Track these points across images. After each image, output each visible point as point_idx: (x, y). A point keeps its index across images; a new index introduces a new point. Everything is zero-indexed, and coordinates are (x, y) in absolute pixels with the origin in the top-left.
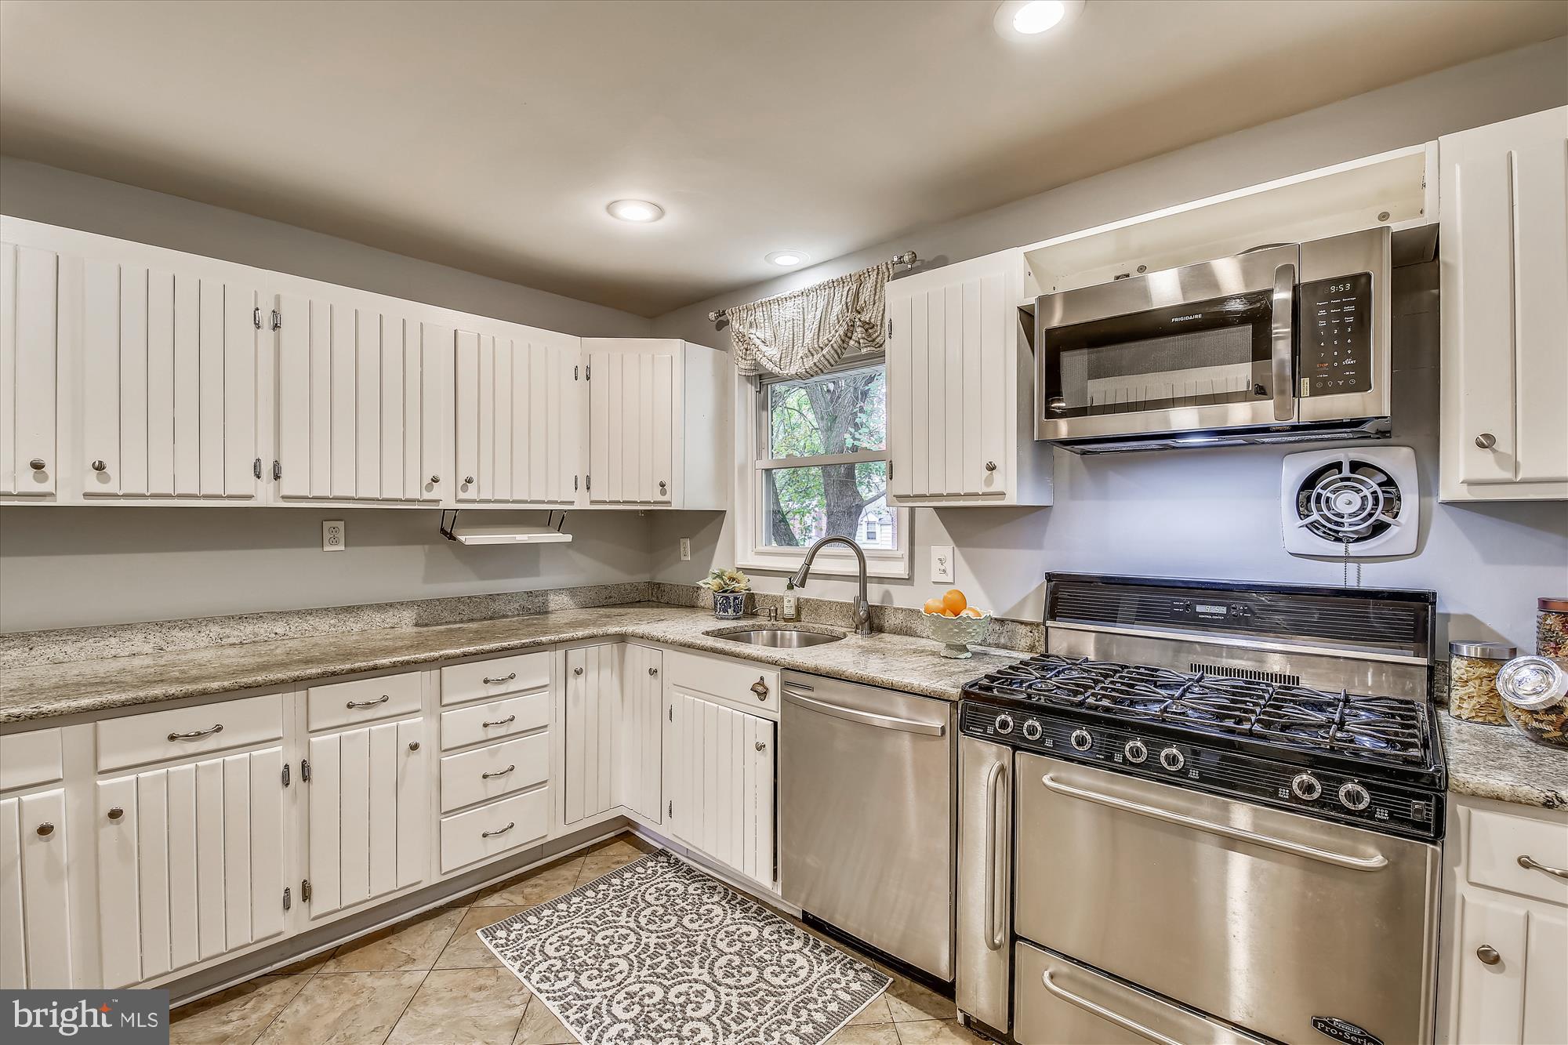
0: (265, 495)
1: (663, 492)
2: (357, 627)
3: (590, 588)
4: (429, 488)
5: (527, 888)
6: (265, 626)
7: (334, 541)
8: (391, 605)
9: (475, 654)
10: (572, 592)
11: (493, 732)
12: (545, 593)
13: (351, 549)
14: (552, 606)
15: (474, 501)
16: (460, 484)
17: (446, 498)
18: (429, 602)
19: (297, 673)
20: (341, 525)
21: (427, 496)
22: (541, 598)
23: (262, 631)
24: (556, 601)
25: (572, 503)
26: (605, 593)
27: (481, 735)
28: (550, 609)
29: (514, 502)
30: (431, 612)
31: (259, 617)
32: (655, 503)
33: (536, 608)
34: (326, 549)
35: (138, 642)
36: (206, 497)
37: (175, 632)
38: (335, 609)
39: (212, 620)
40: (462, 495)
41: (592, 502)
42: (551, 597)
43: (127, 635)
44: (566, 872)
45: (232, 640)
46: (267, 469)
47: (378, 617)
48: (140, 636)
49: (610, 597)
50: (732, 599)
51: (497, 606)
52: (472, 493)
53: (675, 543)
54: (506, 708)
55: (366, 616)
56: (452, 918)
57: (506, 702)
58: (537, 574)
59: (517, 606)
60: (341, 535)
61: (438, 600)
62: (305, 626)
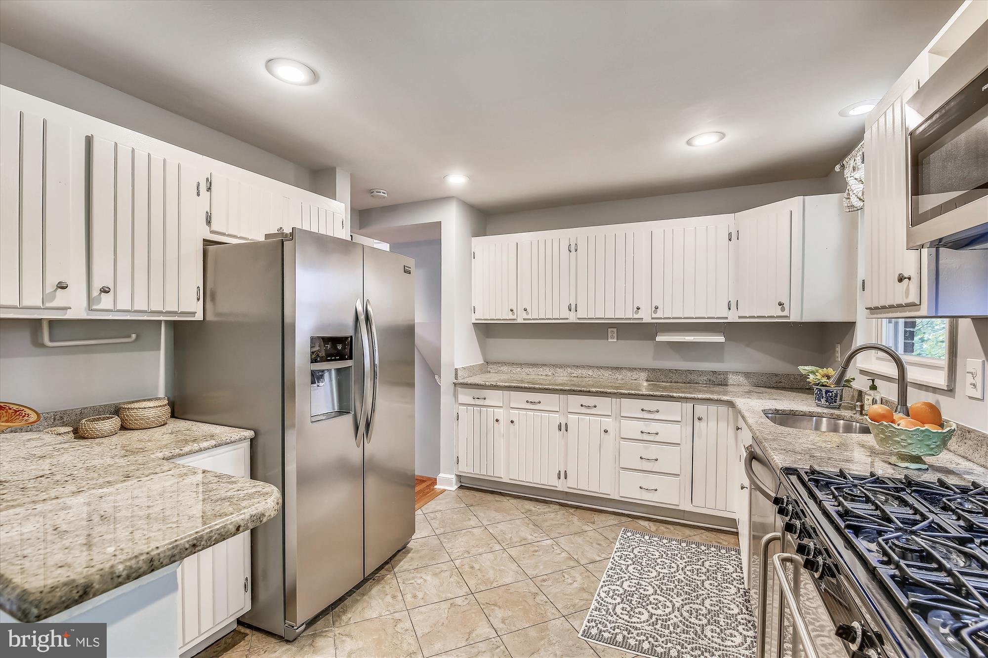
0: (572, 318)
1: (783, 310)
2: (620, 377)
3: (762, 374)
4: (637, 313)
5: (662, 528)
6: (585, 371)
7: (612, 338)
8: (635, 369)
9: (634, 395)
10: (747, 375)
11: (646, 437)
12: (726, 373)
13: (620, 341)
14: (730, 382)
15: (661, 318)
16: (653, 310)
17: (646, 316)
18: (654, 370)
19: (562, 388)
20: (615, 330)
21: (636, 316)
22: (722, 376)
23: (584, 373)
24: (732, 379)
25: (727, 318)
26: (775, 379)
27: (640, 436)
28: (729, 383)
29: (685, 318)
30: (656, 375)
31: (583, 367)
32: (778, 317)
33: (719, 381)
34: (609, 341)
35: (548, 371)
36: (547, 319)
37: (557, 369)
38: (611, 367)
39: (569, 366)
40: (654, 316)
41: (740, 317)
42: (730, 376)
43: (545, 368)
44: (687, 531)
45: (574, 375)
46: (573, 307)
47: (629, 374)
48: (548, 369)
49: (780, 382)
50: (824, 391)
51: (692, 377)
52: (659, 314)
53: (834, 348)
54: (654, 427)
55: (624, 372)
56: (622, 519)
57: (654, 424)
58: (721, 360)
59: (705, 378)
60: (615, 335)
61: (659, 369)
62: (599, 373)
